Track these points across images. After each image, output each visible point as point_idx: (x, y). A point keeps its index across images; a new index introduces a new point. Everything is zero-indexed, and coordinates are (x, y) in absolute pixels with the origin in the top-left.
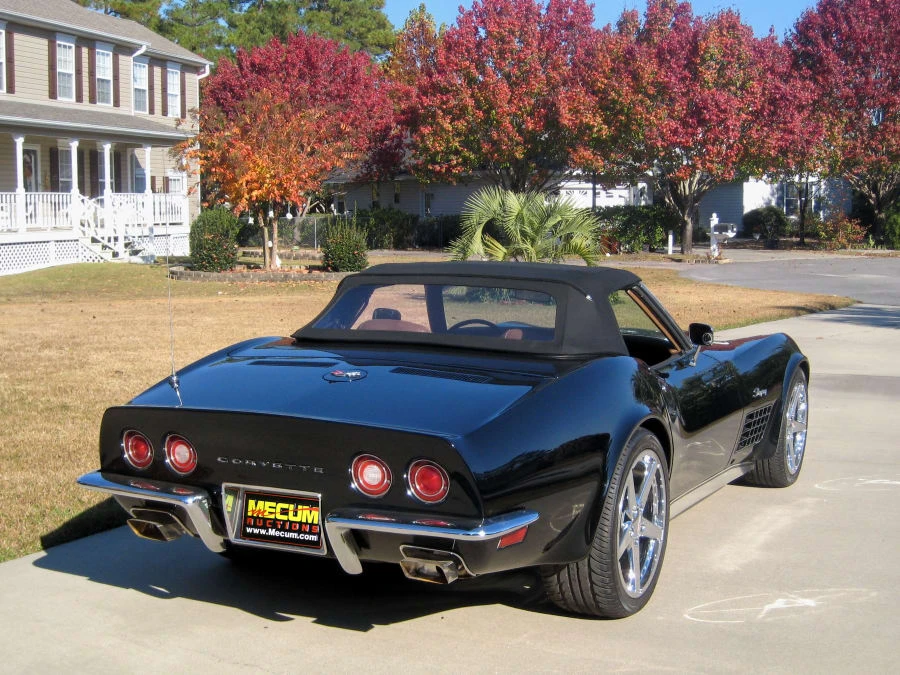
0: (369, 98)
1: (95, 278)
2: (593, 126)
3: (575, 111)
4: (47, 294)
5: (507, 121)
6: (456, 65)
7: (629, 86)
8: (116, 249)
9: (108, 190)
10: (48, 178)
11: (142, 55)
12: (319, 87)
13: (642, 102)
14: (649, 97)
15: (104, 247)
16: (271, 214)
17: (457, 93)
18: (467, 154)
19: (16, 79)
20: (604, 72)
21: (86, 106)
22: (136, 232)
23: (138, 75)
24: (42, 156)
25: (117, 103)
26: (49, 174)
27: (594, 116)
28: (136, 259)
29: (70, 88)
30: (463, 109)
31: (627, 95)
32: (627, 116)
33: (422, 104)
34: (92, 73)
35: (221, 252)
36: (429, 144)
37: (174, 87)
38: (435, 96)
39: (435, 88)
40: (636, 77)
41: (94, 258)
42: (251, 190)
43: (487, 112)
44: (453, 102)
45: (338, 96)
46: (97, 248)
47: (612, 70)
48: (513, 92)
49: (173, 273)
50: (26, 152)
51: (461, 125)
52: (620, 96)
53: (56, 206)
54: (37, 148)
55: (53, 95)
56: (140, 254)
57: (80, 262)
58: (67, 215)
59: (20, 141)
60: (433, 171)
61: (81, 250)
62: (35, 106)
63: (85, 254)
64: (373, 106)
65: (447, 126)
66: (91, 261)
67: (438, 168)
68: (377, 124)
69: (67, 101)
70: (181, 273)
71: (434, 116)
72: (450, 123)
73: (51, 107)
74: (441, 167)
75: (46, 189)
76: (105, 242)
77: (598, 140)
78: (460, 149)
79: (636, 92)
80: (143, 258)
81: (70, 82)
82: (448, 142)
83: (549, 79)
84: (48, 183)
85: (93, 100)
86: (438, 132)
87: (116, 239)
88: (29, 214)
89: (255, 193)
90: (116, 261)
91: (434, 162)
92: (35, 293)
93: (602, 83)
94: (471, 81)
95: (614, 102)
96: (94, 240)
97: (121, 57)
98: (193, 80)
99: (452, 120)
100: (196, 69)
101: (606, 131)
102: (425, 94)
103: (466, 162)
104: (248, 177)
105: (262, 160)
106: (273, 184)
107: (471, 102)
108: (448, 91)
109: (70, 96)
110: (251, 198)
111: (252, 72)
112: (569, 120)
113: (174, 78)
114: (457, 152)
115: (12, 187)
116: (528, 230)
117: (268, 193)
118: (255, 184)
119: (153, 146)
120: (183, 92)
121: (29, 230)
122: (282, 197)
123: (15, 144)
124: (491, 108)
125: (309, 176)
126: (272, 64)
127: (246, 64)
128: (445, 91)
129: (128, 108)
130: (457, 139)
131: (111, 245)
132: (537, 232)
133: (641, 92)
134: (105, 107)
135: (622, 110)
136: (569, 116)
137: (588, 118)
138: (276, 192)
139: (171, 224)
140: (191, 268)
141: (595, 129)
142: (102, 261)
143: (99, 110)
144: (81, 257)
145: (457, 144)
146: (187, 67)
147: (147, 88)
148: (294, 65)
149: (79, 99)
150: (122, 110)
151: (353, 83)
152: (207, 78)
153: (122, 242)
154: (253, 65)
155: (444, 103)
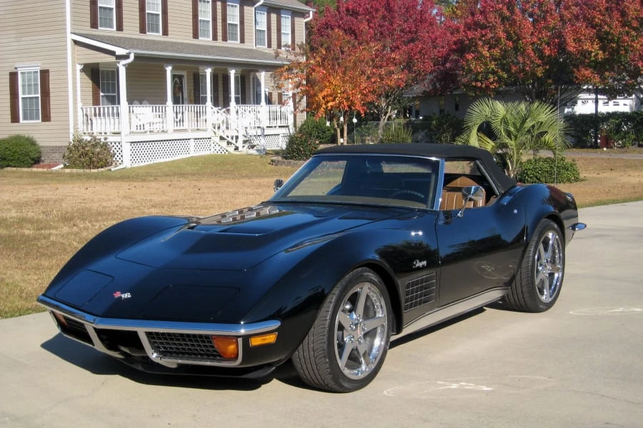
0: (433, 33)
1: (219, 164)
2: (592, 52)
3: (578, 41)
4: (183, 175)
5: (530, 49)
6: (492, 7)
7: (618, 21)
8: (237, 145)
9: (233, 103)
10: (192, 95)
11: (261, 5)
12: (395, 26)
13: (628, 33)
14: (634, 29)
15: (229, 143)
16: (342, 119)
17: (493, 28)
18: (501, 74)
19: (169, 25)
20: (600, 11)
21: (220, 43)
22: (252, 132)
23: (258, 20)
24: (188, 79)
25: (242, 41)
26: (193, 91)
27: (592, 44)
28: (253, 152)
29: (208, 31)
30: (498, 40)
31: (616, 27)
32: (617, 43)
33: (467, 38)
34: (224, 19)
35: (307, 146)
36: (472, 67)
37: (286, 28)
38: (477, 31)
39: (476, 25)
40: (623, 14)
41: (221, 150)
42: (328, 102)
43: (515, 42)
44: (490, 35)
45: (410, 32)
46: (224, 144)
47: (607, 9)
48: (534, 27)
49: (272, 161)
50: (174, 77)
51: (496, 52)
52: (611, 28)
53: (198, 114)
54: (184, 73)
55: (196, 36)
56: (255, 148)
57: (212, 153)
58: (206, 121)
59: (169, 69)
60: (475, 87)
61: (213, 145)
62: (182, 44)
63: (215, 148)
64: (436, 39)
65: (486, 53)
66: (219, 152)
67: (479, 84)
68: (439, 52)
69: (205, 40)
70: (278, 161)
71: (476, 45)
72: (488, 51)
73: (194, 45)
74: (482, 84)
75: (190, 102)
76: (230, 139)
77: (596, 61)
78: (496, 70)
79: (624, 26)
80: (258, 150)
81: (208, 27)
82: (486, 65)
83: (561, 16)
84: (193, 98)
85: (225, 39)
86: (479, 57)
87: (237, 137)
88: (178, 120)
89: (330, 104)
90: (236, 153)
91: (477, 81)
92: (175, 174)
93: (599, 19)
94: (504, 19)
95: (607, 33)
96: (222, 138)
97: (246, 8)
98: (301, 23)
99: (490, 48)
100: (303, 14)
101: (601, 55)
102: (469, 29)
103: (500, 79)
104: (325, 93)
105: (336, 81)
106: (343, 98)
107: (502, 35)
108: (486, 27)
109: (208, 37)
110: (327, 107)
111: (347, 15)
112: (574, 47)
113: (286, 22)
114: (494, 73)
115: (164, 101)
116: (512, 129)
117: (340, 103)
118: (331, 98)
119: (266, 71)
120: (293, 31)
121: (175, 131)
122: (349, 107)
123: (165, 71)
124: (519, 39)
125: (370, 91)
126: (361, 9)
127: (343, 9)
128: (483, 27)
129: (250, 44)
130: (493, 63)
131: (234, 141)
132: (518, 130)
133: (627, 26)
134: (234, 43)
135: (613, 39)
136: (573, 45)
137: (587, 46)
138: (345, 103)
139: (280, 127)
140: (286, 158)
141: (593, 54)
142: (227, 153)
143: (229, 46)
144: (213, 150)
145: (493, 66)
146: (296, 13)
147: (266, 29)
148: (377, 10)
149: (215, 38)
150: (246, 46)
151: (421, 22)
152: (311, 21)
153: (241, 139)
154: (348, 10)
155: (483, 36)
